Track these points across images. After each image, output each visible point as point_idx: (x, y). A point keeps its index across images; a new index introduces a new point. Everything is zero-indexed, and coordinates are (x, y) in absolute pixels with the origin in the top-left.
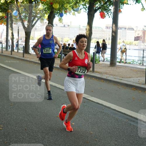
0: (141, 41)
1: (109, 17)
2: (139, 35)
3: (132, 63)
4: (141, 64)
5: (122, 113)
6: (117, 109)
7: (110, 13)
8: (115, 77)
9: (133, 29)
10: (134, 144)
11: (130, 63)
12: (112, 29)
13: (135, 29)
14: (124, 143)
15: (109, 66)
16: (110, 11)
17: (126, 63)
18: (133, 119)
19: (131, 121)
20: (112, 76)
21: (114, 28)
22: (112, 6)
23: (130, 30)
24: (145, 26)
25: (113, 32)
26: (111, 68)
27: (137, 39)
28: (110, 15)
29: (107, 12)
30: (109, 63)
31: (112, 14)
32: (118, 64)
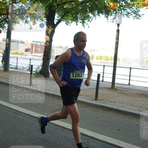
0: (30, 53)
1: (5, 32)
2: (29, 48)
3: (22, 68)
4: (29, 70)
5: (10, 108)
6: (6, 106)
7: (5, 30)
8: (6, 80)
9: (24, 43)
10: (17, 131)
11: (20, 69)
12: (6, 42)
13: (26, 43)
14: (9, 131)
15: (2, 71)
16: (5, 28)
17: (17, 69)
18: (18, 113)
19: (17, 114)
20: (4, 79)
21: (8, 41)
22: (6, 24)
23: (21, 43)
24: (33, 41)
25: (6, 44)
26: (4, 72)
27: (27, 50)
28: (5, 31)
29: (3, 28)
30: (3, 69)
31: (6, 30)
32: (10, 69)
